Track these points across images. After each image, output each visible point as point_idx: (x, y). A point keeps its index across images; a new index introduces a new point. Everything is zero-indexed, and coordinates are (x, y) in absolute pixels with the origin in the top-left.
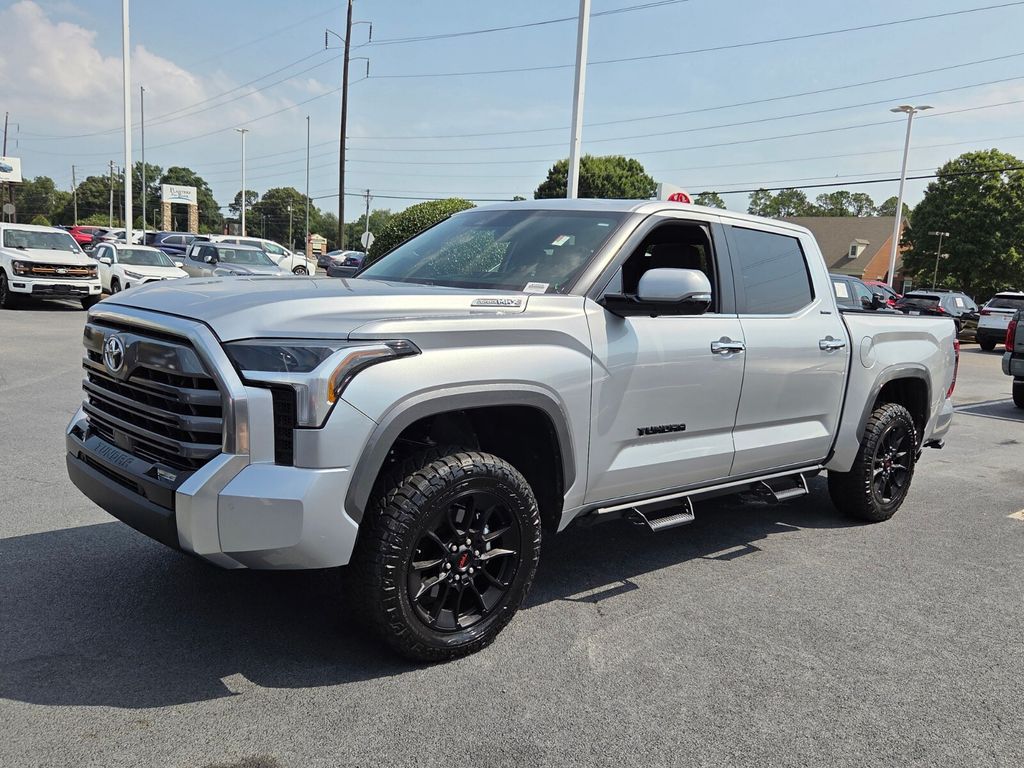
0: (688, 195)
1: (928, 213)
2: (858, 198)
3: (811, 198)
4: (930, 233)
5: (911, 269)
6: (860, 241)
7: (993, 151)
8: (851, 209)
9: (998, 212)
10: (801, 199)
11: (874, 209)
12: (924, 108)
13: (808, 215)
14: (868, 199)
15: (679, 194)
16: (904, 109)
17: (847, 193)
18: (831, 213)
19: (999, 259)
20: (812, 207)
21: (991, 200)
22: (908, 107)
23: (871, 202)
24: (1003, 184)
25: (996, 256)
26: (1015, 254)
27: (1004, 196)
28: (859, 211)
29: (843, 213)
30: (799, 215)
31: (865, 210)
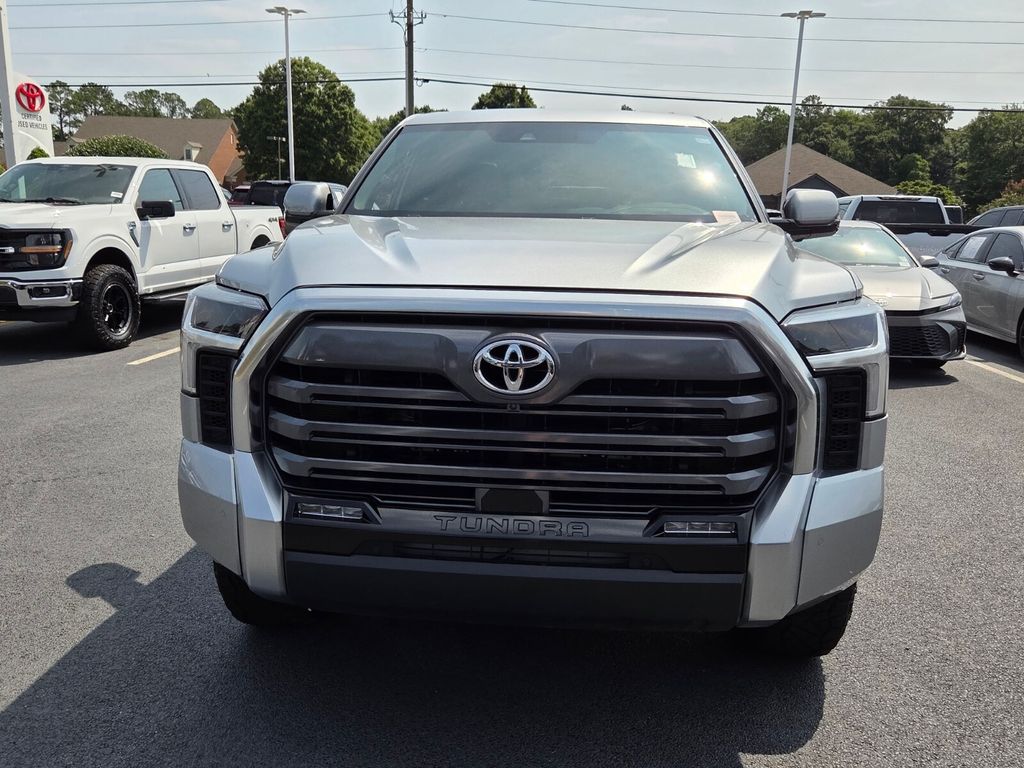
0: (39, 86)
1: (260, 116)
2: (169, 98)
3: (119, 95)
4: (268, 138)
5: (253, 174)
6: (193, 144)
7: (306, 59)
8: (164, 110)
9: (322, 119)
10: (108, 97)
11: (188, 110)
12: (297, 12)
13: (119, 114)
14: (179, 100)
15: (28, 85)
16: (279, 10)
17: (157, 92)
18: (143, 113)
19: (329, 164)
20: (121, 105)
21: (314, 108)
22: (283, 9)
23: (183, 104)
24: (320, 92)
25: (327, 162)
26: (341, 159)
27: (321, 103)
28: (173, 111)
29: (156, 114)
30: (109, 114)
31: (178, 111)
